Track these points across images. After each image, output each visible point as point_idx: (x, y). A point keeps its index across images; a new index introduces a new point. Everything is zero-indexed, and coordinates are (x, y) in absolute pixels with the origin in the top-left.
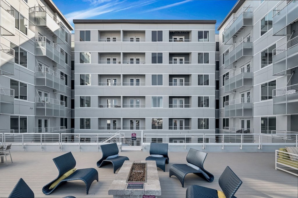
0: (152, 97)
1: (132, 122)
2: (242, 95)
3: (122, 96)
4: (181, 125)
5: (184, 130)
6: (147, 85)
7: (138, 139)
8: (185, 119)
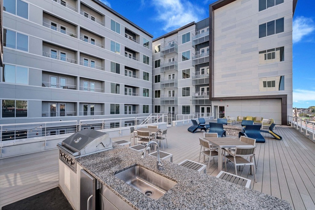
0: (111, 83)
1: (86, 108)
2: (169, 91)
3: (79, 76)
4: (130, 110)
5: (132, 114)
6: (106, 71)
7: (92, 126)
8: (133, 105)
